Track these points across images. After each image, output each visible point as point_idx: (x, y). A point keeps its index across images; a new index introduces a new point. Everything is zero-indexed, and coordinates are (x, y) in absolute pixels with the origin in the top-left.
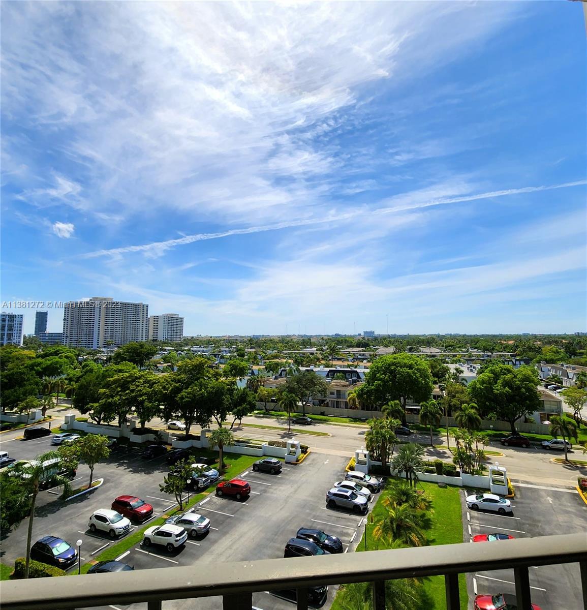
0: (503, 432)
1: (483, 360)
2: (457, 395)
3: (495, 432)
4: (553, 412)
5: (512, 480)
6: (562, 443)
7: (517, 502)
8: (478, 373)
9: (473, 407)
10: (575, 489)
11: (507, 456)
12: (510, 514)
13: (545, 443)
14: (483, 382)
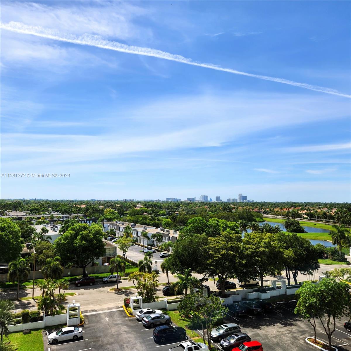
0: (76, 277)
1: (63, 221)
2: (44, 251)
3: (70, 278)
4: (111, 256)
5: (82, 312)
6: (115, 277)
7: (86, 328)
8: (60, 232)
9: (57, 260)
10: (122, 307)
11: (79, 294)
12: (81, 338)
13: (105, 279)
14: (66, 238)
